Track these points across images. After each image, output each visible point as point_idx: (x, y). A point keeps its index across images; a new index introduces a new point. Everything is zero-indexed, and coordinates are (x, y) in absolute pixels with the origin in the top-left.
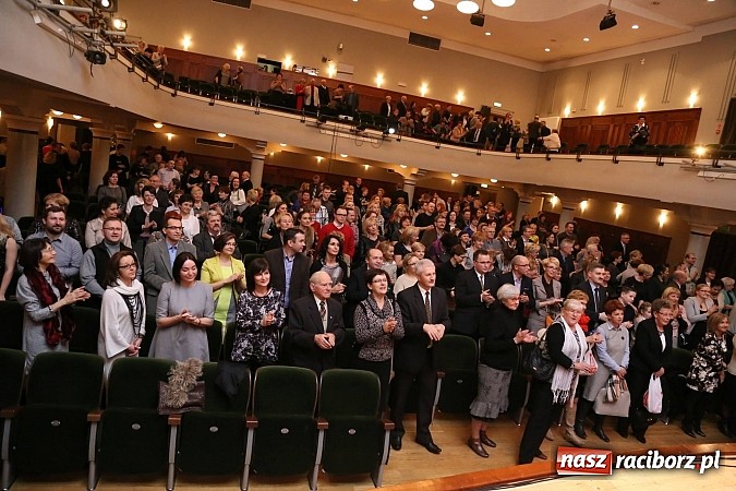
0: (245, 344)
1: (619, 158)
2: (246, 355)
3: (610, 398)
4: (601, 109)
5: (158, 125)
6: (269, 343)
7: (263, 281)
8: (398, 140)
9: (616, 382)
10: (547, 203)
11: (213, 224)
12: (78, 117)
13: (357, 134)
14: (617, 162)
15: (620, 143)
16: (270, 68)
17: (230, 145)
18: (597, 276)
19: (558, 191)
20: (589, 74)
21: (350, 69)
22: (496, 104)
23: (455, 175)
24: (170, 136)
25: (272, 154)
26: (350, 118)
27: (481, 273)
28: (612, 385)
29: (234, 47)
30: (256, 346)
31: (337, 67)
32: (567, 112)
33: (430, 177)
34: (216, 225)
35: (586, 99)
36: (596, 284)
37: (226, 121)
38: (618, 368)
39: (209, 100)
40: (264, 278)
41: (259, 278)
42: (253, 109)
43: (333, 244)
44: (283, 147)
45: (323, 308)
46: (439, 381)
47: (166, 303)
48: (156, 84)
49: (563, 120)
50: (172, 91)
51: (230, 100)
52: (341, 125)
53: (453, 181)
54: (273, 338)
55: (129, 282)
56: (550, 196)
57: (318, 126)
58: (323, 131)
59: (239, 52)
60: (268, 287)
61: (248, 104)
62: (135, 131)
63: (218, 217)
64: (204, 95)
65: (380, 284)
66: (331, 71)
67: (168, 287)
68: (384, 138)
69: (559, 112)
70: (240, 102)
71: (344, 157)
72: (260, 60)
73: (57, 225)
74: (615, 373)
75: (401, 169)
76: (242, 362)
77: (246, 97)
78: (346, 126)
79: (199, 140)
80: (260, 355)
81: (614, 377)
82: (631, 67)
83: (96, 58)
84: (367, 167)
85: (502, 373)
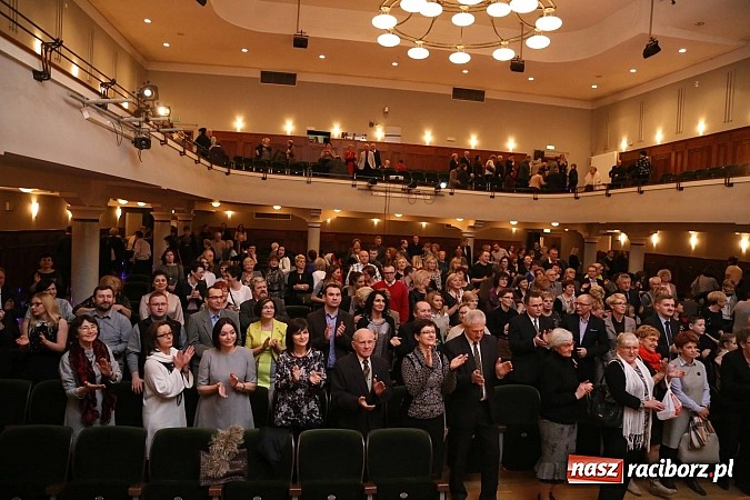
0: (284, 408)
1: (683, 184)
2: (287, 420)
3: (696, 443)
4: (659, 138)
5: (216, 204)
6: (312, 405)
7: (302, 340)
8: (451, 194)
9: (699, 424)
10: (615, 242)
11: (259, 290)
12: (141, 204)
13: (409, 192)
14: (681, 189)
15: (685, 169)
16: (321, 139)
17: (287, 216)
18: (666, 308)
19: (624, 227)
20: (642, 104)
21: (397, 130)
22: (549, 147)
23: (514, 223)
24: (230, 214)
25: (329, 221)
26: (401, 178)
27: (535, 317)
28: (695, 428)
29: (284, 123)
30: (297, 410)
31: (385, 130)
32: (624, 146)
33: (488, 228)
34: (263, 292)
35: (641, 130)
36: (666, 316)
37: (279, 193)
38: (698, 408)
39: (261, 175)
40: (303, 337)
41: (297, 337)
42: (305, 179)
43: (379, 300)
44: (337, 213)
45: (366, 367)
46: (501, 436)
47: (206, 371)
48: (209, 164)
49: (621, 154)
50: (226, 170)
51: (283, 173)
52: (392, 185)
53: (514, 230)
54: (316, 400)
55: (166, 350)
56: (617, 234)
57: (369, 189)
58: (375, 193)
59: (289, 127)
60: (307, 347)
61: (300, 175)
62: (195, 212)
63: (264, 284)
64: (257, 171)
65: (428, 335)
66: (379, 134)
67: (209, 354)
68: (437, 194)
69: (616, 146)
70: (293, 174)
71: (398, 216)
72: (310, 132)
73: (105, 302)
74: (696, 414)
75: (457, 223)
76: (283, 426)
77: (297, 169)
78: (397, 186)
79: (258, 215)
80: (301, 418)
81: (696, 419)
82: (685, 91)
83: (142, 143)
84: (424, 224)
85: (567, 428)
